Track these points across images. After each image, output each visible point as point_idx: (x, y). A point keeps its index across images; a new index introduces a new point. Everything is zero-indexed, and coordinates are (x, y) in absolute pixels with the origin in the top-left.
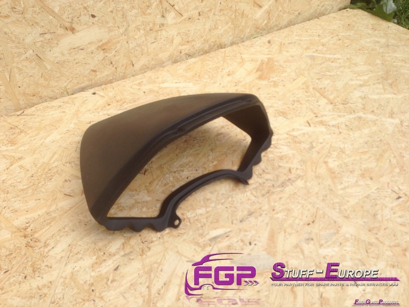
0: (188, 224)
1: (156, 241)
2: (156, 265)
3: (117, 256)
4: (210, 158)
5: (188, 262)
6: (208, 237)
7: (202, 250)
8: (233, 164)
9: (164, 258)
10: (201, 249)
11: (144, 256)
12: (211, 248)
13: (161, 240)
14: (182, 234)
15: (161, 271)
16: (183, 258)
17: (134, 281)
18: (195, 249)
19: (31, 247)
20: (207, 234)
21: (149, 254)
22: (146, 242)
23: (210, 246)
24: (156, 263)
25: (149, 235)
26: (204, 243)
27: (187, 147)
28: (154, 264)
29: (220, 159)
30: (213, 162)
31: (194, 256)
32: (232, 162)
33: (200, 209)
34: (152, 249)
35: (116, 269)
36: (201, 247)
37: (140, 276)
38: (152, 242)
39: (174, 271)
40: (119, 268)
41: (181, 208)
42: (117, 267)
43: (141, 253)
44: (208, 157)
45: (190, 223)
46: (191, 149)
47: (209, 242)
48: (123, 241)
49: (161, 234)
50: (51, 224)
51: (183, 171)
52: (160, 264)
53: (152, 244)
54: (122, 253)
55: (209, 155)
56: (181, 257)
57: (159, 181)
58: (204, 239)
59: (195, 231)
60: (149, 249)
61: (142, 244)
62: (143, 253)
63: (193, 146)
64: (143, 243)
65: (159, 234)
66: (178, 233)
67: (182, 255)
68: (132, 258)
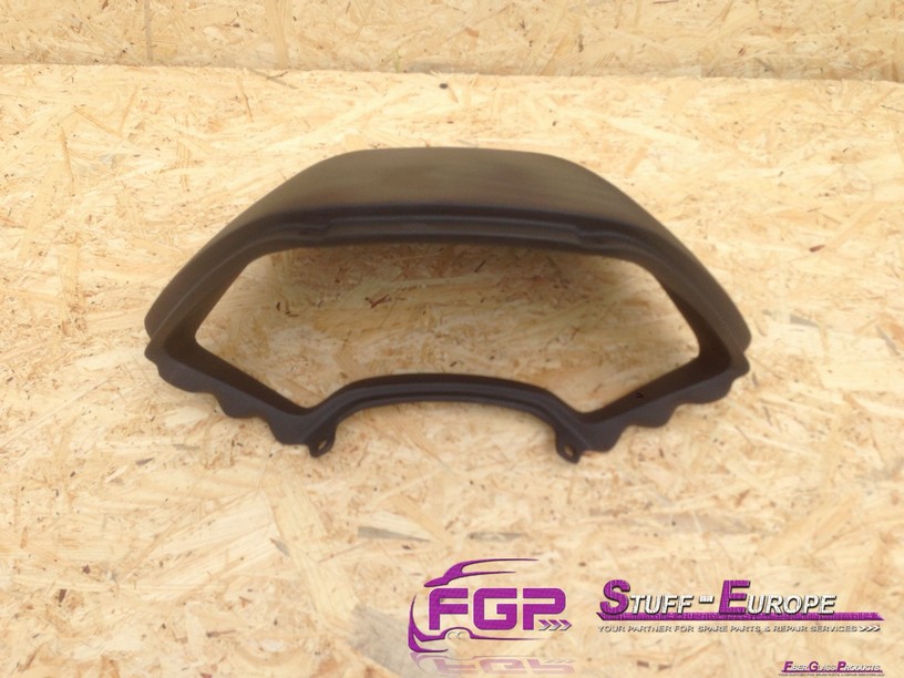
0: (354, 464)
1: (259, 457)
2: (210, 505)
3: (167, 440)
4: (554, 347)
5: (273, 541)
6: (365, 521)
7: (324, 539)
8: (595, 391)
9: (237, 502)
10: (325, 534)
11: (210, 472)
12: (348, 546)
13: (270, 462)
14: (320, 476)
15: (209, 523)
16: (274, 526)
17: (147, 507)
18: (312, 526)
19: (65, 332)
20: (368, 512)
21: (221, 473)
22: (239, 448)
23: (350, 541)
24: (216, 500)
25: (258, 437)
26: (345, 527)
27: (526, 294)
28: (210, 500)
29: (576, 361)
30: (548, 361)
31: (296, 538)
32: (600, 386)
33: (410, 447)
34: (236, 467)
35: (142, 463)
36: (328, 530)
37: (165, 505)
38: (250, 454)
39: (230, 542)
40: (149, 464)
41: (373, 420)
42: (147, 461)
43: (210, 462)
44: (549, 343)
45: (359, 465)
46: (531, 302)
47: (356, 532)
48: (205, 416)
49: (281, 451)
50: (129, 311)
51: (459, 343)
52: (220, 507)
53: (247, 458)
54: (180, 440)
55: (558, 340)
56: (270, 523)
57: (389, 336)
58: (352, 519)
59: (351, 488)
60: (232, 462)
61: (229, 445)
62: (213, 464)
63: (541, 298)
64: (233, 444)
65: (278, 446)
66: (315, 471)
67: (276, 521)
68: (188, 460)
